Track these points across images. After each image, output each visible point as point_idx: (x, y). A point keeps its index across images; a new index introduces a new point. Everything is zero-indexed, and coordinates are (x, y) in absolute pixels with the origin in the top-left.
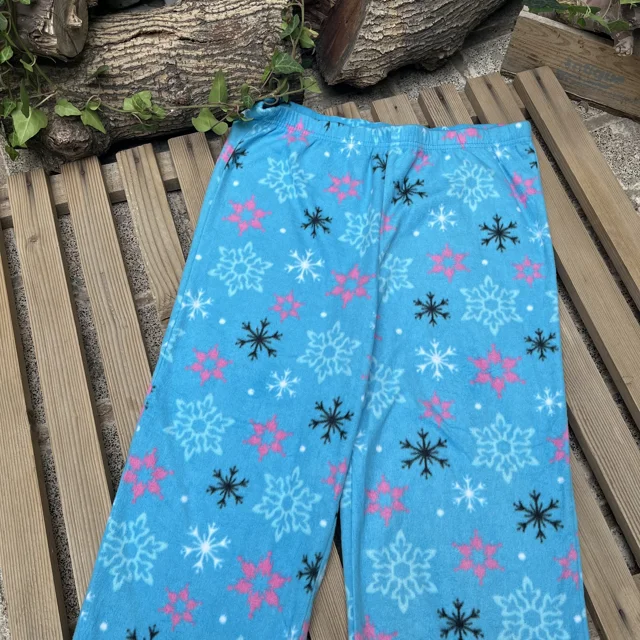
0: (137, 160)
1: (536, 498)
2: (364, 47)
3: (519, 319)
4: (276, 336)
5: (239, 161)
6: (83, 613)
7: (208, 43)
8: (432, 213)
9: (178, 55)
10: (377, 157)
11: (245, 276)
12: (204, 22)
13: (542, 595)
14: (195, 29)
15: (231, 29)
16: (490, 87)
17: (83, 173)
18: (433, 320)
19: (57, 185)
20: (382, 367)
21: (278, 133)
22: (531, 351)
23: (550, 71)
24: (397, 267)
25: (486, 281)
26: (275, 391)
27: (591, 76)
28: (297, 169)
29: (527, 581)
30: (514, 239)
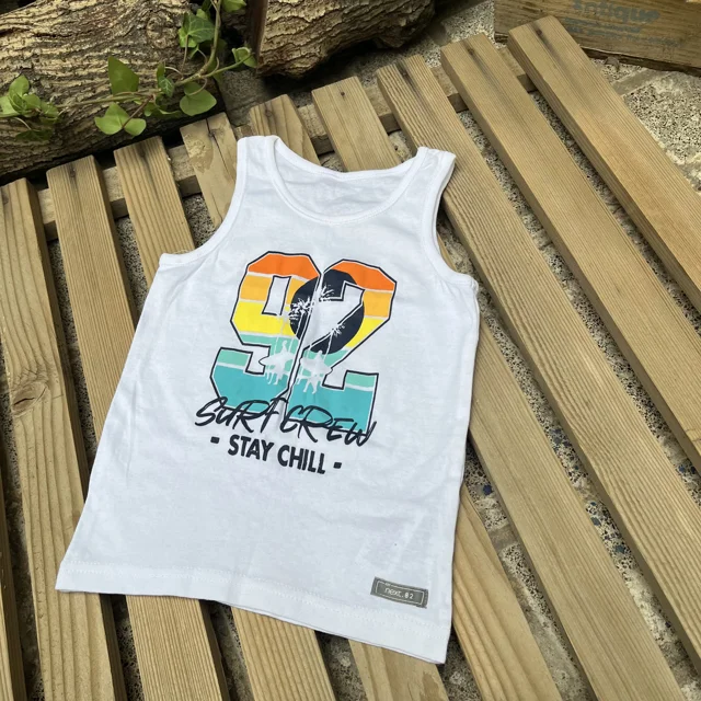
0: (6, 200)
2: (280, 15)
7: (74, 37)
9: (34, 55)
12: (67, 12)
14: (55, 22)
15: (104, 16)
16: (471, 52)
23: (556, 20)
27: (613, 18)
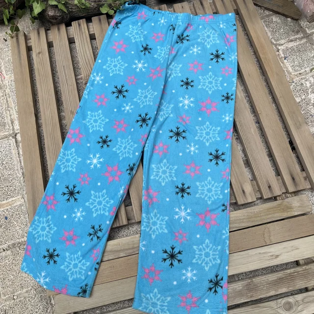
0: (79, 25)
1: (217, 151)
3: (220, 88)
4: (126, 91)
5: (118, 26)
6: (51, 179)
8: (192, 48)
10: (172, 25)
11: (117, 68)
13: (214, 183)
17: (59, 29)
18: (187, 88)
19: (49, 34)
20: (165, 103)
21: (134, 16)
22: (223, 100)
24: (176, 67)
25: (210, 74)
26: (124, 110)
28: (140, 30)
29: (209, 178)
30: (223, 59)
